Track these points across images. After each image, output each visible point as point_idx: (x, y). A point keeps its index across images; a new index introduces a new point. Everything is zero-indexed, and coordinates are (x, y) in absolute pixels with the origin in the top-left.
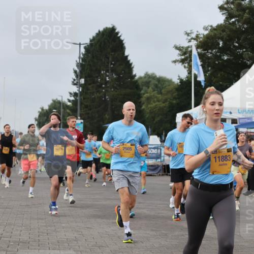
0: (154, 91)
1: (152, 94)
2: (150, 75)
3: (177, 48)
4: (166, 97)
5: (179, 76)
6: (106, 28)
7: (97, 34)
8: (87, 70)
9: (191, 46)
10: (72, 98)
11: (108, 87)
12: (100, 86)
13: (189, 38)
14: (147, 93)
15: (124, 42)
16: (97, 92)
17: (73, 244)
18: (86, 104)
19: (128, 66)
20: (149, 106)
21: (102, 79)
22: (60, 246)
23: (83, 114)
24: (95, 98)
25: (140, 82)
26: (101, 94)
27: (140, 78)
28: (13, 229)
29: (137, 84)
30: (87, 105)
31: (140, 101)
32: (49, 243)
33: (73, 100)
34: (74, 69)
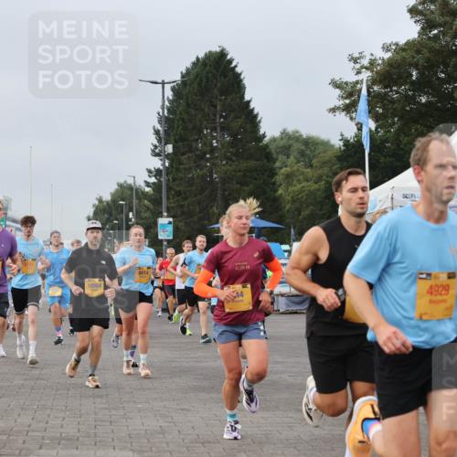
0: (299, 162)
1: (295, 168)
2: (291, 133)
3: (336, 85)
4: (319, 172)
5: (342, 135)
6: (210, 52)
7: (194, 64)
8: (178, 127)
9: (362, 81)
10: (153, 180)
11: (217, 157)
12: (202, 157)
13: (358, 66)
14: (286, 167)
15: (242, 77)
16: (197, 166)
17: (156, 440)
18: (178, 189)
19: (251, 119)
20: (290, 189)
21: (205, 144)
22: (134, 444)
23: (173, 208)
24: (192, 178)
25: (272, 148)
26: (205, 171)
27: (274, 140)
28: (49, 416)
29: (268, 150)
30: (180, 192)
31: (273, 180)
32: (113, 440)
33: (154, 183)
34: (154, 127)
